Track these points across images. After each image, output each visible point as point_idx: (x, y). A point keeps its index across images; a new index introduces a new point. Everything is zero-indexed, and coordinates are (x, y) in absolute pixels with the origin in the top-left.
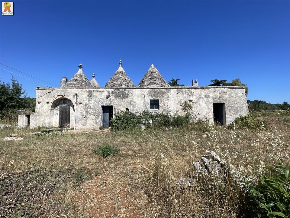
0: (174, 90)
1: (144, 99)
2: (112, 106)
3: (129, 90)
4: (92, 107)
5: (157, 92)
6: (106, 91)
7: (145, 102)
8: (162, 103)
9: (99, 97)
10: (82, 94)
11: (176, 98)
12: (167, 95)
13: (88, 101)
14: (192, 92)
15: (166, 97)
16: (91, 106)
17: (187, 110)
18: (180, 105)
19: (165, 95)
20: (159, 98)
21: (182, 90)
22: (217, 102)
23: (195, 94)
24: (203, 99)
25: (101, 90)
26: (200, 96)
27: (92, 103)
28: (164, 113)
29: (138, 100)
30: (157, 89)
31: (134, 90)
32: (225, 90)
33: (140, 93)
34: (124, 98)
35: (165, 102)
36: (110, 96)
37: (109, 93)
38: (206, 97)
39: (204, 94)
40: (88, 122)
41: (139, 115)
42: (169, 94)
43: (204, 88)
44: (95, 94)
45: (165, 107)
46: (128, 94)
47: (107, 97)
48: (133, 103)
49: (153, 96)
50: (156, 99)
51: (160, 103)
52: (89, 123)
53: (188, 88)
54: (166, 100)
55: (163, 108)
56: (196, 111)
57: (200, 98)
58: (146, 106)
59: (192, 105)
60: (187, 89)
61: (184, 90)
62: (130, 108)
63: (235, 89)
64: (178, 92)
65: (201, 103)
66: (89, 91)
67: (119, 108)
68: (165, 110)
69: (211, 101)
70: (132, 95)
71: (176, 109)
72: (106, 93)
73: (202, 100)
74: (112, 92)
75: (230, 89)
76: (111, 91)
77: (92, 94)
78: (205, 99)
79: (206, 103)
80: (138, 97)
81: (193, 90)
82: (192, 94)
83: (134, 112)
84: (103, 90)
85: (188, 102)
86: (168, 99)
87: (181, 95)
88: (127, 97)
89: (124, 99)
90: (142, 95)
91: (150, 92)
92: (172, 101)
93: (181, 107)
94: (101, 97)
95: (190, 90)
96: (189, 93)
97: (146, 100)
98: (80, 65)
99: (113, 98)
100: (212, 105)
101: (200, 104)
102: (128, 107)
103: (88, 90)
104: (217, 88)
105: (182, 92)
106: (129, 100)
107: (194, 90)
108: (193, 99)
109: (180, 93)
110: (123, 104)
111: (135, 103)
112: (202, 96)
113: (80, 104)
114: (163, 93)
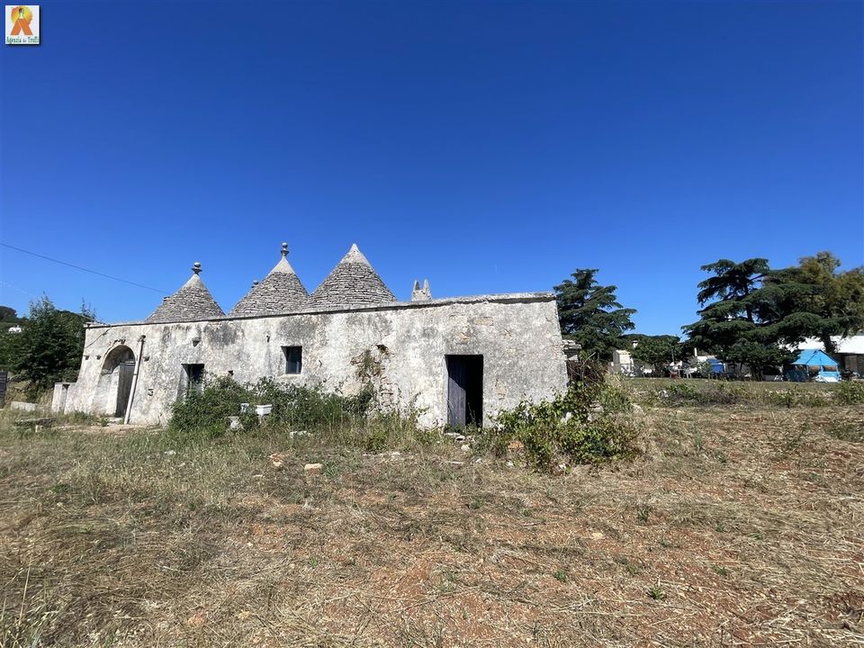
0: (339, 315)
1: (268, 346)
2: (202, 366)
3: (238, 321)
4: (166, 368)
5: (299, 326)
6: (193, 325)
7: (269, 353)
8: (307, 357)
9: (179, 343)
10: (153, 337)
11: (345, 340)
12: (322, 333)
13: (160, 353)
14: (386, 321)
15: (318, 338)
16: (164, 364)
17: (370, 377)
18: (353, 362)
19: (317, 332)
20: (301, 343)
21: (360, 315)
22: (459, 350)
23: (395, 325)
24: (415, 340)
25: (185, 325)
26: (408, 332)
27: (167, 357)
28: (310, 387)
29: (255, 349)
30: (300, 316)
31: (249, 321)
32: (488, 308)
33: (261, 328)
34: (227, 344)
35: (315, 353)
36: (200, 338)
37: (200, 332)
38: (425, 334)
39: (419, 325)
40: (153, 406)
41: (251, 388)
42: (327, 329)
43: (420, 307)
44: (173, 336)
45: (315, 369)
46: (235, 334)
47: (196, 342)
48: (244, 357)
49: (289, 336)
50: (296, 344)
51: (303, 355)
52: (155, 409)
53: (376, 309)
54: (318, 348)
55: (308, 370)
56: (394, 380)
57: (407, 337)
58: (270, 366)
59: (385, 363)
60: (374, 313)
61: (365, 314)
62: (237, 370)
63: (520, 304)
64: (351, 322)
65: (410, 353)
66: (166, 328)
67: (213, 371)
68: (312, 377)
69: (441, 347)
70: (243, 335)
71: (342, 374)
72: (193, 334)
73: (414, 344)
74: (206, 328)
75: (503, 305)
76: (203, 325)
77: (169, 335)
78: (423, 342)
79: (423, 355)
80: (255, 340)
81: (389, 315)
82: (387, 327)
83: (241, 383)
84: (189, 324)
85: (375, 352)
86: (324, 344)
87: (359, 331)
88: (233, 342)
89: (225, 347)
90: (264, 333)
91: (283, 326)
92: (335, 348)
93: (354, 368)
94: (184, 343)
95: (383, 313)
96: (379, 325)
97: (272, 349)
98: (196, 266)
99: (205, 344)
100: (442, 361)
101: (405, 358)
102: (233, 369)
103: (163, 326)
104: (458, 302)
105: (361, 323)
106: (237, 348)
107: (392, 314)
108: (388, 341)
109: (354, 326)
110: (223, 359)
111: (248, 356)
112: (413, 332)
113: (147, 359)
114: (313, 327)
